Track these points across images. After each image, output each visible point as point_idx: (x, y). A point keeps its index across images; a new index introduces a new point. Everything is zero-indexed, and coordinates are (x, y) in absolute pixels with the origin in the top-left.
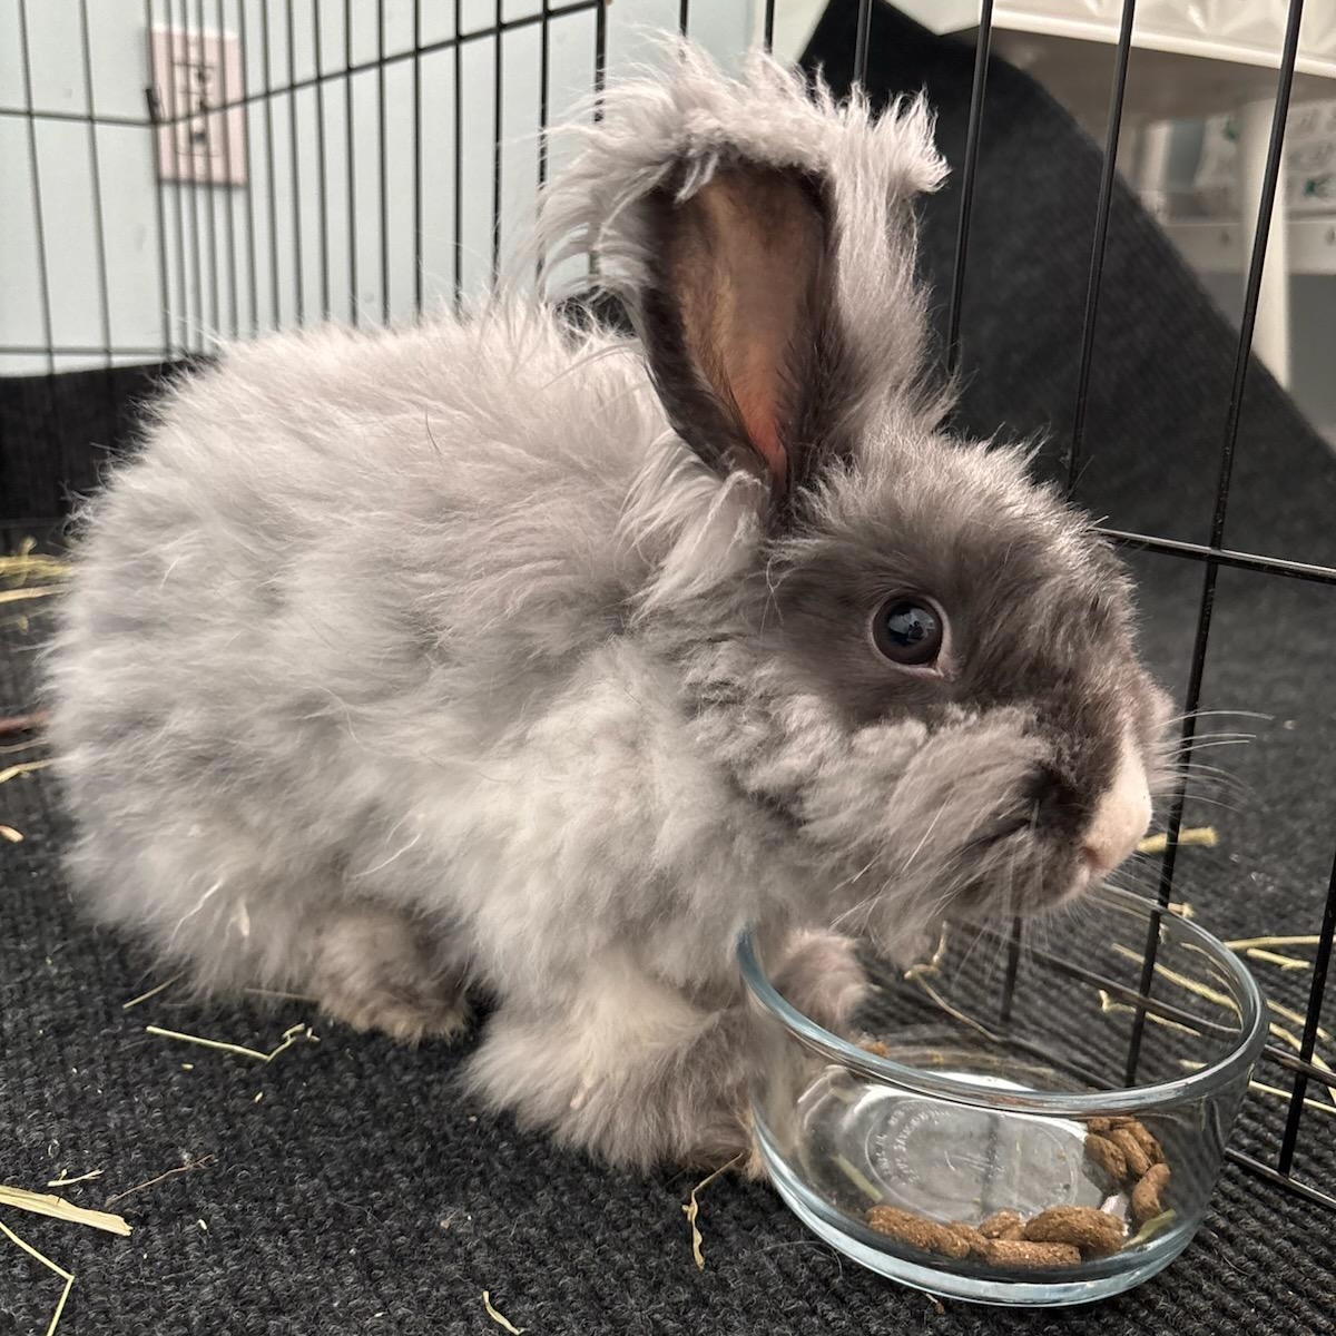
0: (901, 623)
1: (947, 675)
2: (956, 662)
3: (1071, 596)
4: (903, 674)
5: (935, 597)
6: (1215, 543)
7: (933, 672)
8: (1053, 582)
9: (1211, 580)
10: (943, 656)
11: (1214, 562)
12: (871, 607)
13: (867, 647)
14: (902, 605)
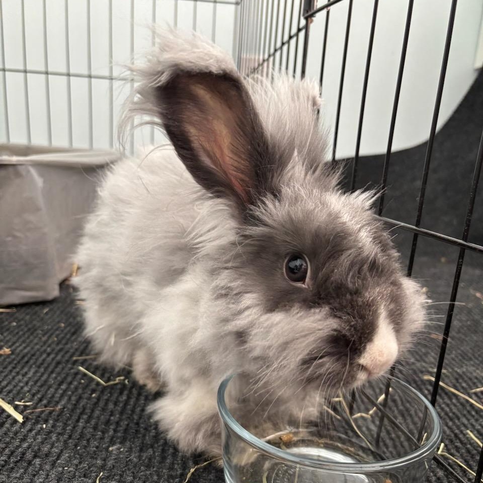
0: (293, 264)
1: (309, 287)
2: (312, 282)
3: (360, 258)
4: (294, 286)
5: (306, 255)
6: (465, 239)
7: (303, 286)
8: (350, 252)
9: (462, 256)
10: (307, 280)
11: (463, 248)
12: (285, 258)
13: (282, 273)
14: (295, 257)
